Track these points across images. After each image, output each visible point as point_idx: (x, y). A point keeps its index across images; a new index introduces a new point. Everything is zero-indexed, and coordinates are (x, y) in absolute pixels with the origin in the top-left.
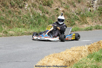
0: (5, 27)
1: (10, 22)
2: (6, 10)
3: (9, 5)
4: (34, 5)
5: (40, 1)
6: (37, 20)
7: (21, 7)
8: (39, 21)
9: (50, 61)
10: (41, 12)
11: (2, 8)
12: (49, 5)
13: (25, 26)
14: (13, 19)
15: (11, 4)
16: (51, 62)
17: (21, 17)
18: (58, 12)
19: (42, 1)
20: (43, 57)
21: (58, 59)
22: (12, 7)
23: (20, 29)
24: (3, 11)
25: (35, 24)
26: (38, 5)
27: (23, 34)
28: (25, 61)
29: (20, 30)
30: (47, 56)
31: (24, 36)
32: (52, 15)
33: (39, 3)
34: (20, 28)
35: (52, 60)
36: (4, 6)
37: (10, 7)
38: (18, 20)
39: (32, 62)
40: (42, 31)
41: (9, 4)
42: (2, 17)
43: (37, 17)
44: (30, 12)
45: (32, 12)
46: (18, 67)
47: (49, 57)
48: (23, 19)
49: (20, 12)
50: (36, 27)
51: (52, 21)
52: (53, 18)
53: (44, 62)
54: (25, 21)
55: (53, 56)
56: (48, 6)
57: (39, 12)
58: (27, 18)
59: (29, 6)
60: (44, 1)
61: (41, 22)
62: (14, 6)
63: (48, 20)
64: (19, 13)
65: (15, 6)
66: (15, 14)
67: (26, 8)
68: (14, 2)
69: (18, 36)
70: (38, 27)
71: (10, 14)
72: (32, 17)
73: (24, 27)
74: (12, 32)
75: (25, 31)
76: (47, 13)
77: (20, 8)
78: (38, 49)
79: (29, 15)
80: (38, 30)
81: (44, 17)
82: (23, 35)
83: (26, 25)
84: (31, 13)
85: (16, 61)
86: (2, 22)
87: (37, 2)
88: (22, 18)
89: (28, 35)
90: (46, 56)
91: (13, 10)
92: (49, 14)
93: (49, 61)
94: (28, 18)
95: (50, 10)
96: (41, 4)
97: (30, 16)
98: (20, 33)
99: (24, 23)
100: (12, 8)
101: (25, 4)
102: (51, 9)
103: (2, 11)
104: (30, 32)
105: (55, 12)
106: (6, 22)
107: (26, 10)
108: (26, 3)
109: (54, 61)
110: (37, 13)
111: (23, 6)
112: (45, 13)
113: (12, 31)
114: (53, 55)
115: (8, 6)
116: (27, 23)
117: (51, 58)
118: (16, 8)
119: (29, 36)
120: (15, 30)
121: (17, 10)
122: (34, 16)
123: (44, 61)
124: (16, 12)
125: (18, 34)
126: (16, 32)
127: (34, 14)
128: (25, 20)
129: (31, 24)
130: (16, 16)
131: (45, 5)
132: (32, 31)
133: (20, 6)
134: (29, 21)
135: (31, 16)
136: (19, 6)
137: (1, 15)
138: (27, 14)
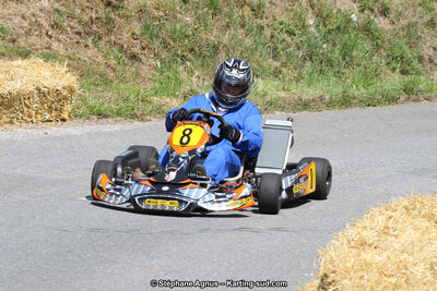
0: (191, 73)
1: (216, 49)
6: (334, 45)
8: (345, 46)
9: (391, 232)
10: (355, 6)
13: (283, 69)
14: (225, 39)
16: (396, 236)
17: (262, 28)
18: (431, 10)
20: (359, 210)
21: (427, 224)
23: (261, 84)
25: (328, 61)
27: (271, 106)
28: (279, 229)
29: (261, 88)
30: (377, 209)
31: (278, 113)
32: (404, 22)
34: (257, 76)
35: (399, 226)
38: (248, 42)
39: (310, 233)
40: (356, 93)
42: (178, 27)
43: (338, 28)
44: (304, 4)
45: (312, 6)
46: (247, 255)
47: (390, 213)
48: (272, 37)
49: (259, 7)
50: (330, 74)
51: (406, 48)
52: (409, 36)
53: (364, 234)
54: (280, 46)
55: (406, 208)
57: (346, 5)
58: (291, 33)
61: (356, 53)
63: (387, 45)
64: (257, 10)
66: (237, 13)
70: (338, 74)
71: (214, 14)
72: (312, 29)
73: (276, 73)
75: (282, 94)
76: (385, 12)
79: (301, 18)
80: (341, 89)
81: (367, 29)
82: (272, 112)
83: (284, 65)
84: (310, 11)
85: (240, 229)
86: (179, 52)
88: (268, 32)
89: (294, 109)
90: (375, 206)
92: (391, 16)
93: (386, 231)
94: (297, 32)
97: (304, 27)
98: (260, 101)
99: (275, 57)
104: (305, 98)
105: (420, 9)
106: (197, 49)
109: (409, 230)
110: (335, 11)
112: (372, 11)
114: (406, 203)
116: (289, 55)
117: (398, 213)
119: (297, 114)
122: (325, 25)
123: (365, 227)
124: (242, 6)
127: (323, 18)
128: (284, 40)
129: (308, 63)
130: (243, 26)
132: (310, 93)
134: (299, 49)
135: (311, 23)
137: (175, 17)
138: (292, 14)
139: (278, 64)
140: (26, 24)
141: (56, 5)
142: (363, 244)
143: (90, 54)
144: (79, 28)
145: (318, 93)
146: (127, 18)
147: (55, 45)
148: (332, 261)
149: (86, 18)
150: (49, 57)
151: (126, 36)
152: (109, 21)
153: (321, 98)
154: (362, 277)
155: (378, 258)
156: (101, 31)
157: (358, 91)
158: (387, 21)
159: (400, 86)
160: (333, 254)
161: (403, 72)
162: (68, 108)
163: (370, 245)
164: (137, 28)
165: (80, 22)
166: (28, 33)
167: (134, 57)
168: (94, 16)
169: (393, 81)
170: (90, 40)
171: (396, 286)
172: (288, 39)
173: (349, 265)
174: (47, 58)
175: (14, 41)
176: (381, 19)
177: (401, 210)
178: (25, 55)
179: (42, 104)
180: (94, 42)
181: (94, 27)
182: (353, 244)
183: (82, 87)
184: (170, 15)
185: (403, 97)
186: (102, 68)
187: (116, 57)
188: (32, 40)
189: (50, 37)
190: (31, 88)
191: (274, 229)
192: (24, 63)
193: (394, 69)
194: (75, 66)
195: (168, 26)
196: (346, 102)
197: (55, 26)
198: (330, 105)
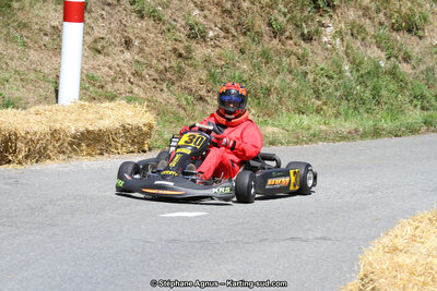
1: (268, 92)
2: (254, 46)
3: (265, 28)
4: (356, 31)
5: (381, 15)
6: (366, 86)
7: (308, 38)
8: (374, 88)
9: (418, 239)
10: (383, 55)
11: (236, 42)
12: (411, 28)
13: (325, 107)
14: (277, 82)
15: (270, 25)
16: (422, 243)
17: (306, 73)
19: (385, 14)
20: (390, 223)
22: (275, 37)
23: (306, 120)
24: (242, 52)
25: (362, 99)
26: (371, 30)
27: (315, 137)
28: (324, 238)
29: (306, 123)
31: (320, 143)
32: (423, 67)
33: (377, 20)
34: (303, 113)
35: (425, 235)
36: (245, 34)
37: (266, 38)
38: (295, 85)
39: (349, 242)
41: (263, 27)
42: (237, 74)
43: (369, 73)
44: (340, 53)
45: (347, 55)
47: (416, 224)
48: (315, 81)
49: (303, 56)
51: (425, 88)
52: (428, 78)
53: (396, 241)
54: (321, 89)
55: (430, 219)
56: (410, 31)
57: (375, 53)
58: (330, 77)
59: (339, 33)
60: (396, 15)
61: (384, 92)
62: (282, 31)
63: (410, 86)
64: (302, 59)
65: (287, 34)
66: (285, 61)
67: (325, 39)
68: (281, 19)
69: (298, 147)
70: (368, 111)
71: (266, 63)
72: (348, 74)
73: (318, 111)
74: (276, 130)
75: (324, 127)
76: (407, 59)
77: (304, 40)
78: (371, 195)
79: (339, 66)
80: (371, 123)
81: (393, 73)
82: (316, 142)
83: (325, 104)
84: (346, 59)
85: (292, 239)
87: (370, 18)
88: (310, 77)
89: (334, 140)
90: (404, 218)
91: (278, 47)
92: (413, 62)
93: (413, 238)
94: (335, 76)
95: (417, 49)
96: (381, 24)
97: (340, 72)
98: (305, 133)
99: (318, 98)
100: (275, 41)
101: (323, 25)
102: (421, 42)
103: (236, 52)
107: (327, 49)
108: (326, 20)
109: (433, 238)
110: (366, 59)
111: (317, 32)
112: (397, 58)
113: (273, 125)
114: (429, 216)
115: (259, 34)
116: (329, 96)
117: (423, 224)
118: (291, 42)
119: (337, 143)
120: (284, 120)
121: (295, 49)
122: (358, 70)
123: (396, 236)
124: (289, 56)
125: (298, 138)
126: (290, 128)
127: (356, 65)
128: (324, 83)
129: (344, 102)
130: (290, 72)
131: (398, 30)
132: (347, 126)
133: (303, 35)
134: (337, 90)
135: (347, 68)
136: (299, 33)
137: (234, 65)
138: (330, 62)
139: (320, 103)
140: (112, 73)
141: (136, 57)
142: (395, 249)
143: (166, 97)
144: (156, 76)
145: (353, 126)
146: (195, 67)
147: (136, 90)
148: (370, 264)
149: (162, 68)
150: (131, 99)
151: (194, 81)
152: (180, 69)
153: (356, 131)
154: (395, 277)
155: (408, 261)
156: (174, 78)
157: (386, 124)
158: (409, 66)
159: (420, 120)
160: (370, 258)
161: (423, 108)
162: (148, 141)
163: (401, 251)
164: (204, 75)
165: (156, 71)
166: (114, 81)
167: (201, 98)
168: (168, 65)
169: (415, 115)
170: (165, 85)
171: (424, 284)
172: (328, 82)
173: (384, 267)
174: (129, 101)
175: (102, 87)
176: (405, 65)
177: (426, 221)
178: (112, 98)
179: (126, 137)
180: (168, 88)
181: (168, 75)
182: (386, 250)
183: (159, 124)
184: (231, 65)
185: (424, 128)
186: (175, 109)
187: (186, 99)
188: (118, 85)
189: (132, 83)
190: (117, 125)
191: (320, 238)
192: (112, 104)
193: (416, 106)
194: (152, 106)
195: (228, 73)
196: (376, 133)
197: (136, 74)
198: (364, 136)
